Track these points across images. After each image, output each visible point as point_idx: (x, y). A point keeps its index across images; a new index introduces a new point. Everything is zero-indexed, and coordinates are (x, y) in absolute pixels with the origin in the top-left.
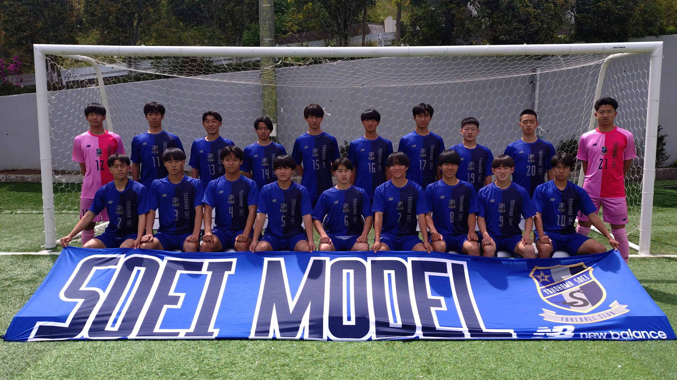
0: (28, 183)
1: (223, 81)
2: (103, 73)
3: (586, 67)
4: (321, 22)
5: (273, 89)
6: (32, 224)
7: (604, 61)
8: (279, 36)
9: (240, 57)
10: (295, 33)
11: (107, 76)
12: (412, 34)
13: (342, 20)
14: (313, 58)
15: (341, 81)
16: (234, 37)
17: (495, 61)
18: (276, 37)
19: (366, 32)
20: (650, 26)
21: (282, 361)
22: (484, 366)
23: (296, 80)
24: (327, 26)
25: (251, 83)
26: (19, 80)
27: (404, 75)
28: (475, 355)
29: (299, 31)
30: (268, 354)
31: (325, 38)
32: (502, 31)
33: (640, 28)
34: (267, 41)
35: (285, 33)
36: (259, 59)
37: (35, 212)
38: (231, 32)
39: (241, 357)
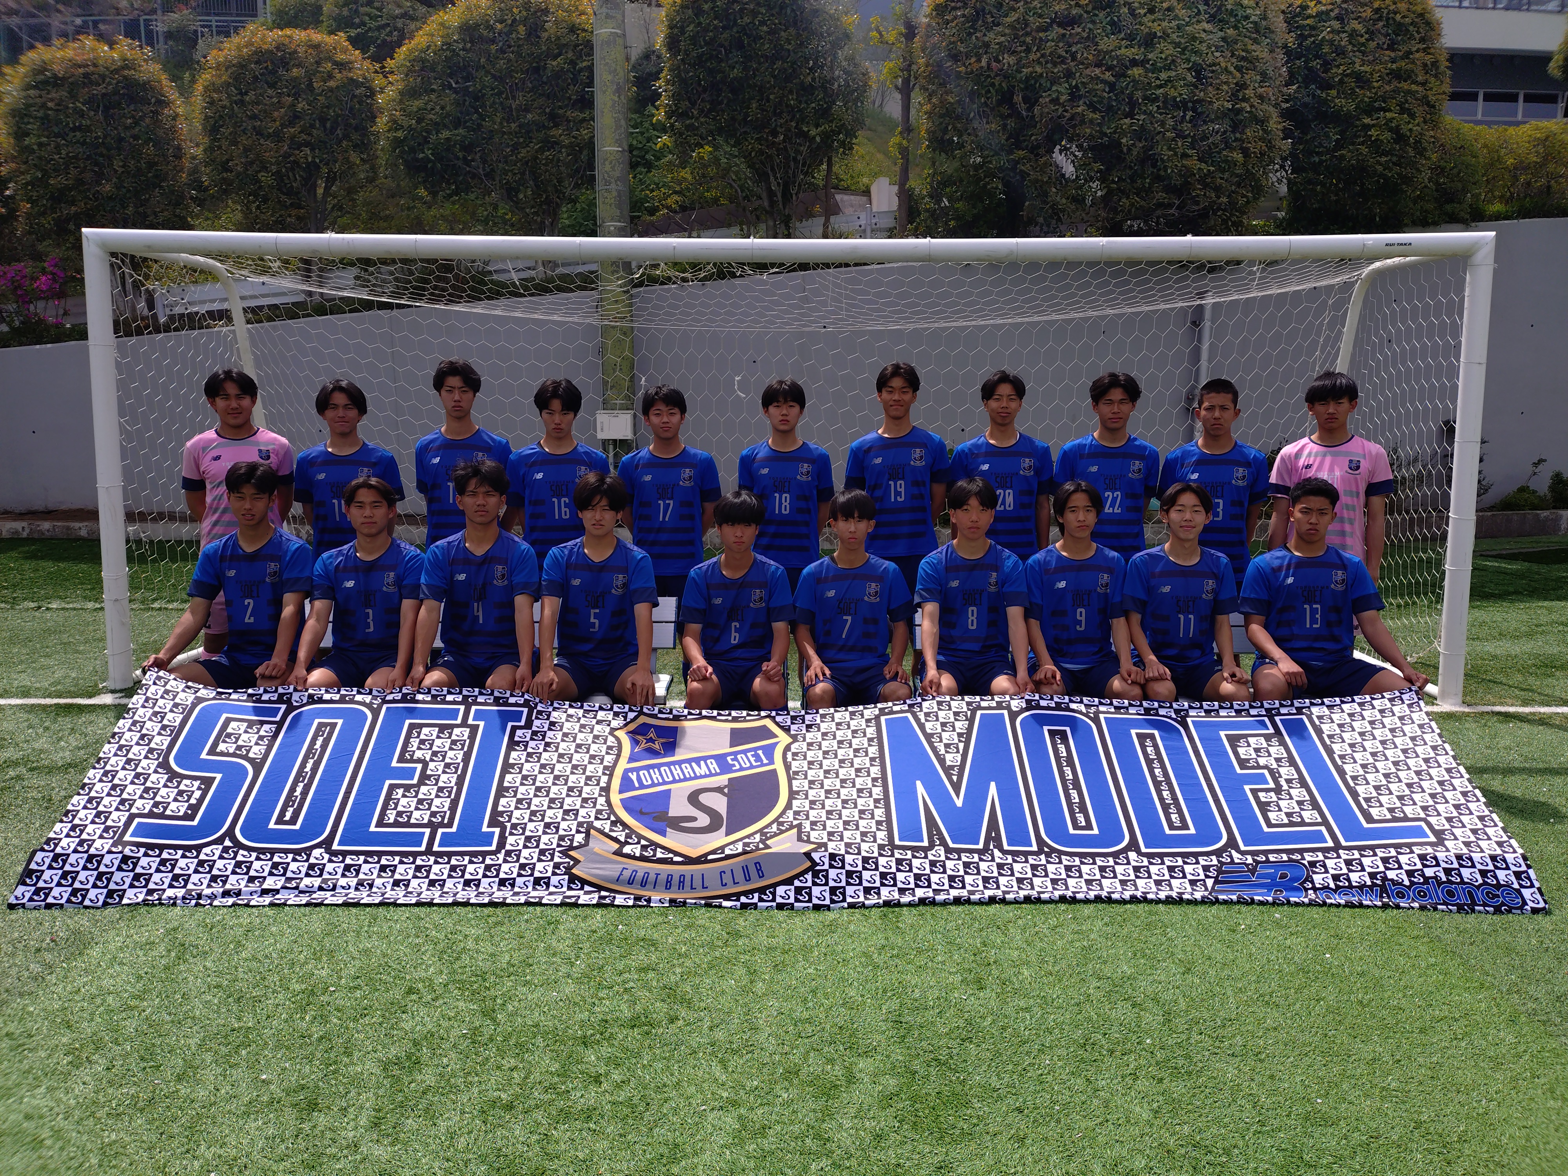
0: (79, 540)
1: (512, 314)
2: (242, 298)
3: (1320, 287)
4: (732, 187)
5: (625, 334)
6: (82, 633)
7: (1360, 275)
8: (639, 217)
9: (550, 262)
10: (675, 212)
11: (253, 303)
12: (932, 215)
13: (779, 184)
14: (715, 264)
15: (777, 317)
16: (539, 219)
17: (1121, 272)
18: (632, 218)
19: (832, 210)
20: (1452, 201)
21: (640, 958)
22: (1107, 971)
23: (675, 314)
24: (746, 198)
25: (575, 319)
26: (61, 312)
27: (918, 305)
28: (1085, 943)
29: (683, 208)
30: (610, 942)
31: (741, 224)
32: (1130, 211)
33: (1430, 206)
34: (612, 228)
35: (652, 211)
36: (593, 267)
37: (90, 605)
38: (533, 207)
39: (547, 949)
